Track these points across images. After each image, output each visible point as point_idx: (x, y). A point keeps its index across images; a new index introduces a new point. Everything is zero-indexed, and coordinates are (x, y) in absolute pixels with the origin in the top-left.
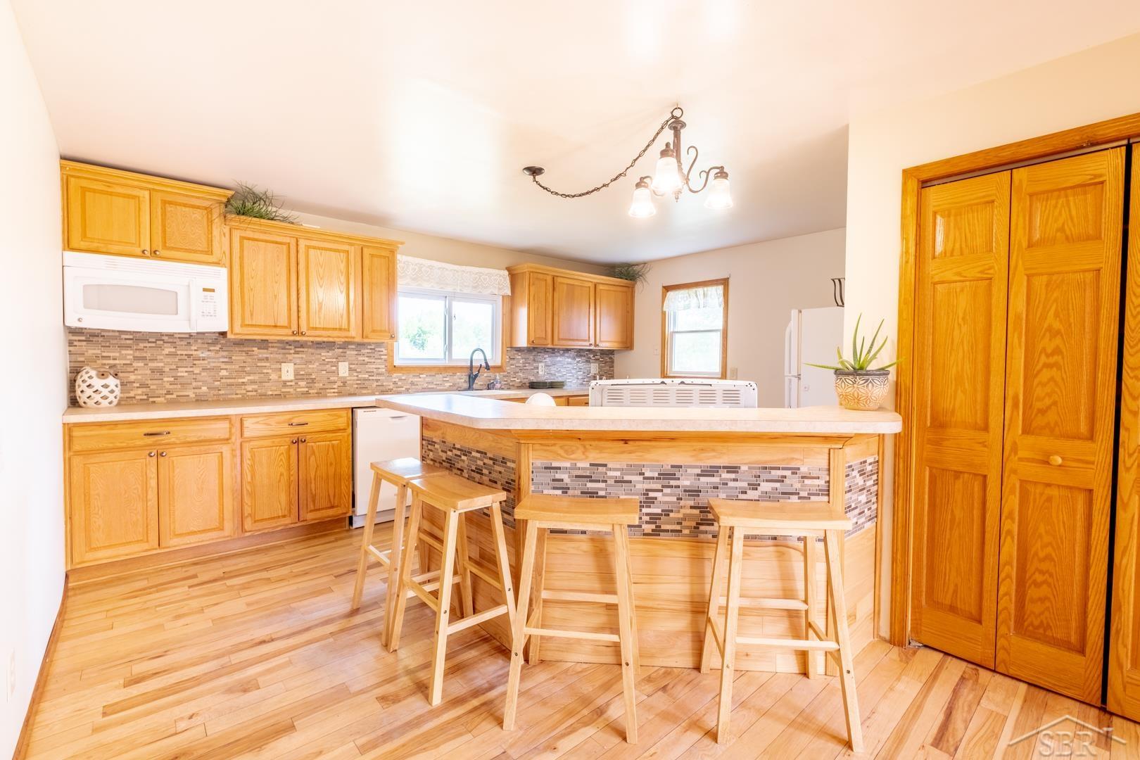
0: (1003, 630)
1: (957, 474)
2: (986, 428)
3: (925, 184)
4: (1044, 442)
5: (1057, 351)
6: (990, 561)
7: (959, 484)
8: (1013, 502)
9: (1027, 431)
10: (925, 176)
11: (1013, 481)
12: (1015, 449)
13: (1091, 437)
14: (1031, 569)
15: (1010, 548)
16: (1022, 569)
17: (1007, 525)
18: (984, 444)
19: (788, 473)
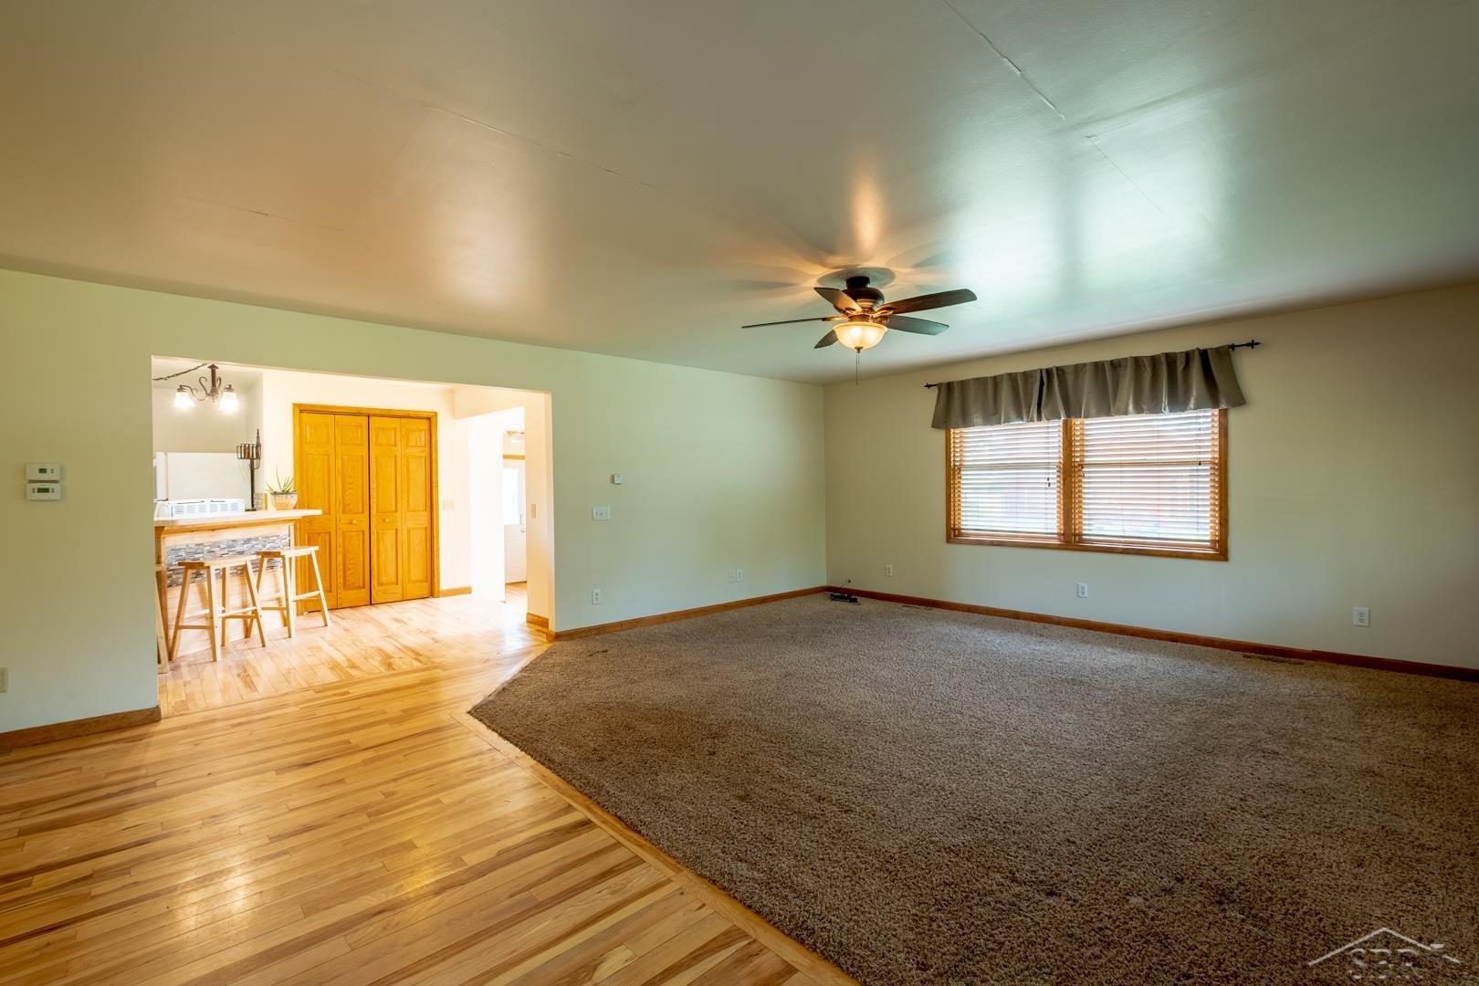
0: (339, 591)
1: (319, 534)
2: (329, 513)
3: (301, 411)
4: (349, 516)
5: (351, 483)
6: (334, 565)
7: (320, 538)
8: (340, 541)
9: (343, 513)
10: (302, 408)
11: (340, 532)
12: (340, 520)
13: (363, 512)
14: (347, 563)
15: (340, 558)
16: (344, 565)
17: (338, 549)
18: (329, 520)
19: (275, 538)
